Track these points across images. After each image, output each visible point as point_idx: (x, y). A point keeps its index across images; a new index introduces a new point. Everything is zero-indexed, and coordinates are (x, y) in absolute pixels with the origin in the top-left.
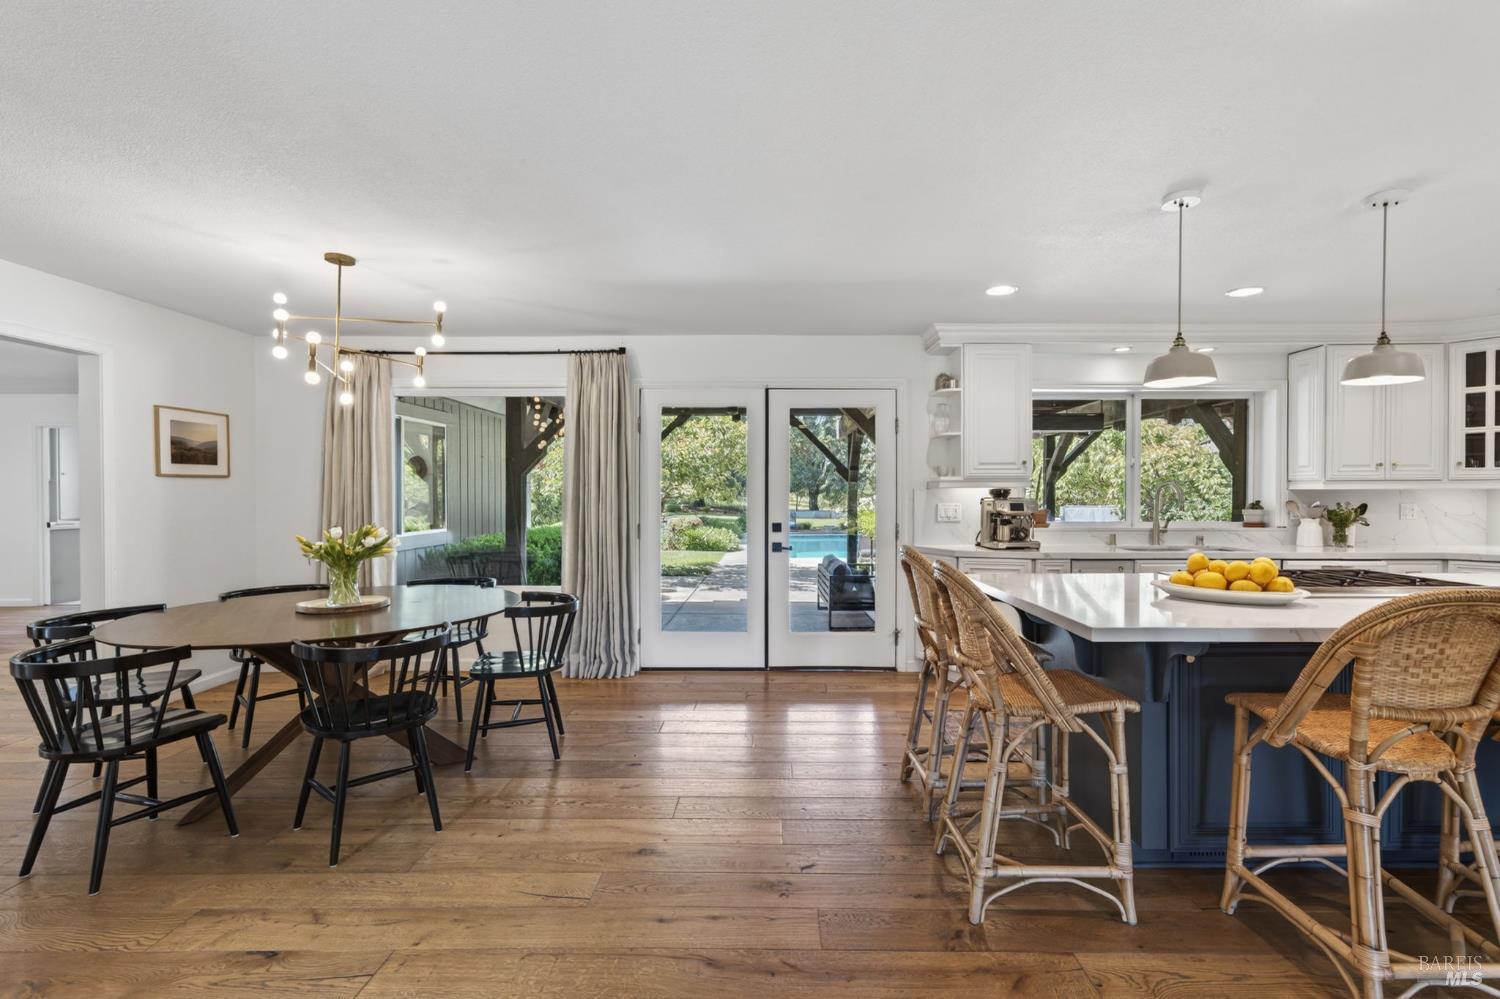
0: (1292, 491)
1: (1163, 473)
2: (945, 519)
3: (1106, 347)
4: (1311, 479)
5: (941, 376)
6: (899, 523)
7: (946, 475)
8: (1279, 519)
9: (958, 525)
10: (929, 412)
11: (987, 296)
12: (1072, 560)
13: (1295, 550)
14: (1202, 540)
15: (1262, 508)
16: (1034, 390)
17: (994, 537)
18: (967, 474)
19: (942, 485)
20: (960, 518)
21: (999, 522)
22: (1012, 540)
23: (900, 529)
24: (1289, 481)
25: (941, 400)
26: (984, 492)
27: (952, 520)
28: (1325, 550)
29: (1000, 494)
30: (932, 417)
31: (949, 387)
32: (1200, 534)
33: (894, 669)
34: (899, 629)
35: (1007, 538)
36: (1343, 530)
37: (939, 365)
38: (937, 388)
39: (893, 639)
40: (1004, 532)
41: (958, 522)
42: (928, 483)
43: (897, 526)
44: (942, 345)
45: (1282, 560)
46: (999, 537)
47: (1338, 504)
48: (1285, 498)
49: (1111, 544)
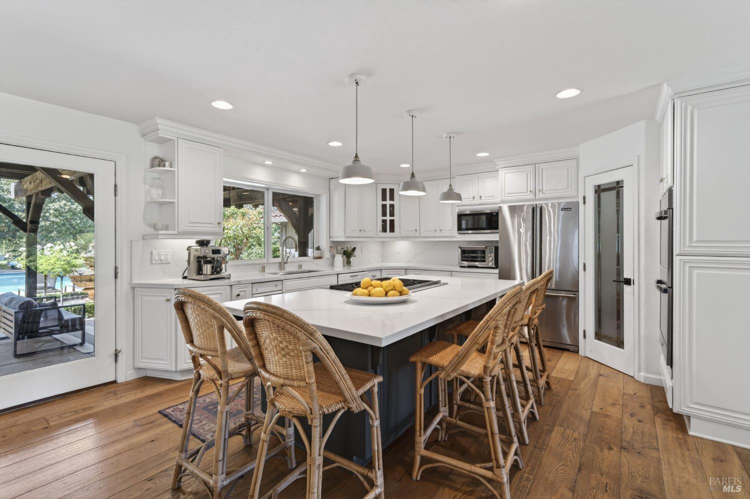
0: (332, 242)
1: (246, 232)
2: (158, 262)
3: (259, 159)
4: (339, 236)
5: (156, 158)
6: (118, 265)
7: (162, 230)
8: (327, 255)
9: (170, 264)
10: (145, 182)
11: (213, 107)
12: (252, 283)
13: (333, 269)
14: (301, 266)
15: (320, 250)
16: (224, 179)
17: (199, 271)
18: (180, 230)
19: (160, 237)
20: (170, 260)
21: (202, 263)
22: (212, 273)
23: (119, 271)
24: (330, 237)
25: (155, 175)
26: (192, 242)
27: (163, 262)
28: (344, 269)
29: (203, 243)
30: (148, 187)
31: (164, 166)
32: (300, 263)
33: (115, 382)
34: (119, 349)
35: (209, 272)
36: (350, 259)
37: (155, 150)
38: (152, 166)
39: (113, 358)
40: (207, 269)
41: (169, 263)
42: (144, 235)
43: (116, 268)
44: (160, 135)
45: (338, 274)
46: (205, 272)
47: (347, 248)
48: (329, 246)
49: (262, 272)
